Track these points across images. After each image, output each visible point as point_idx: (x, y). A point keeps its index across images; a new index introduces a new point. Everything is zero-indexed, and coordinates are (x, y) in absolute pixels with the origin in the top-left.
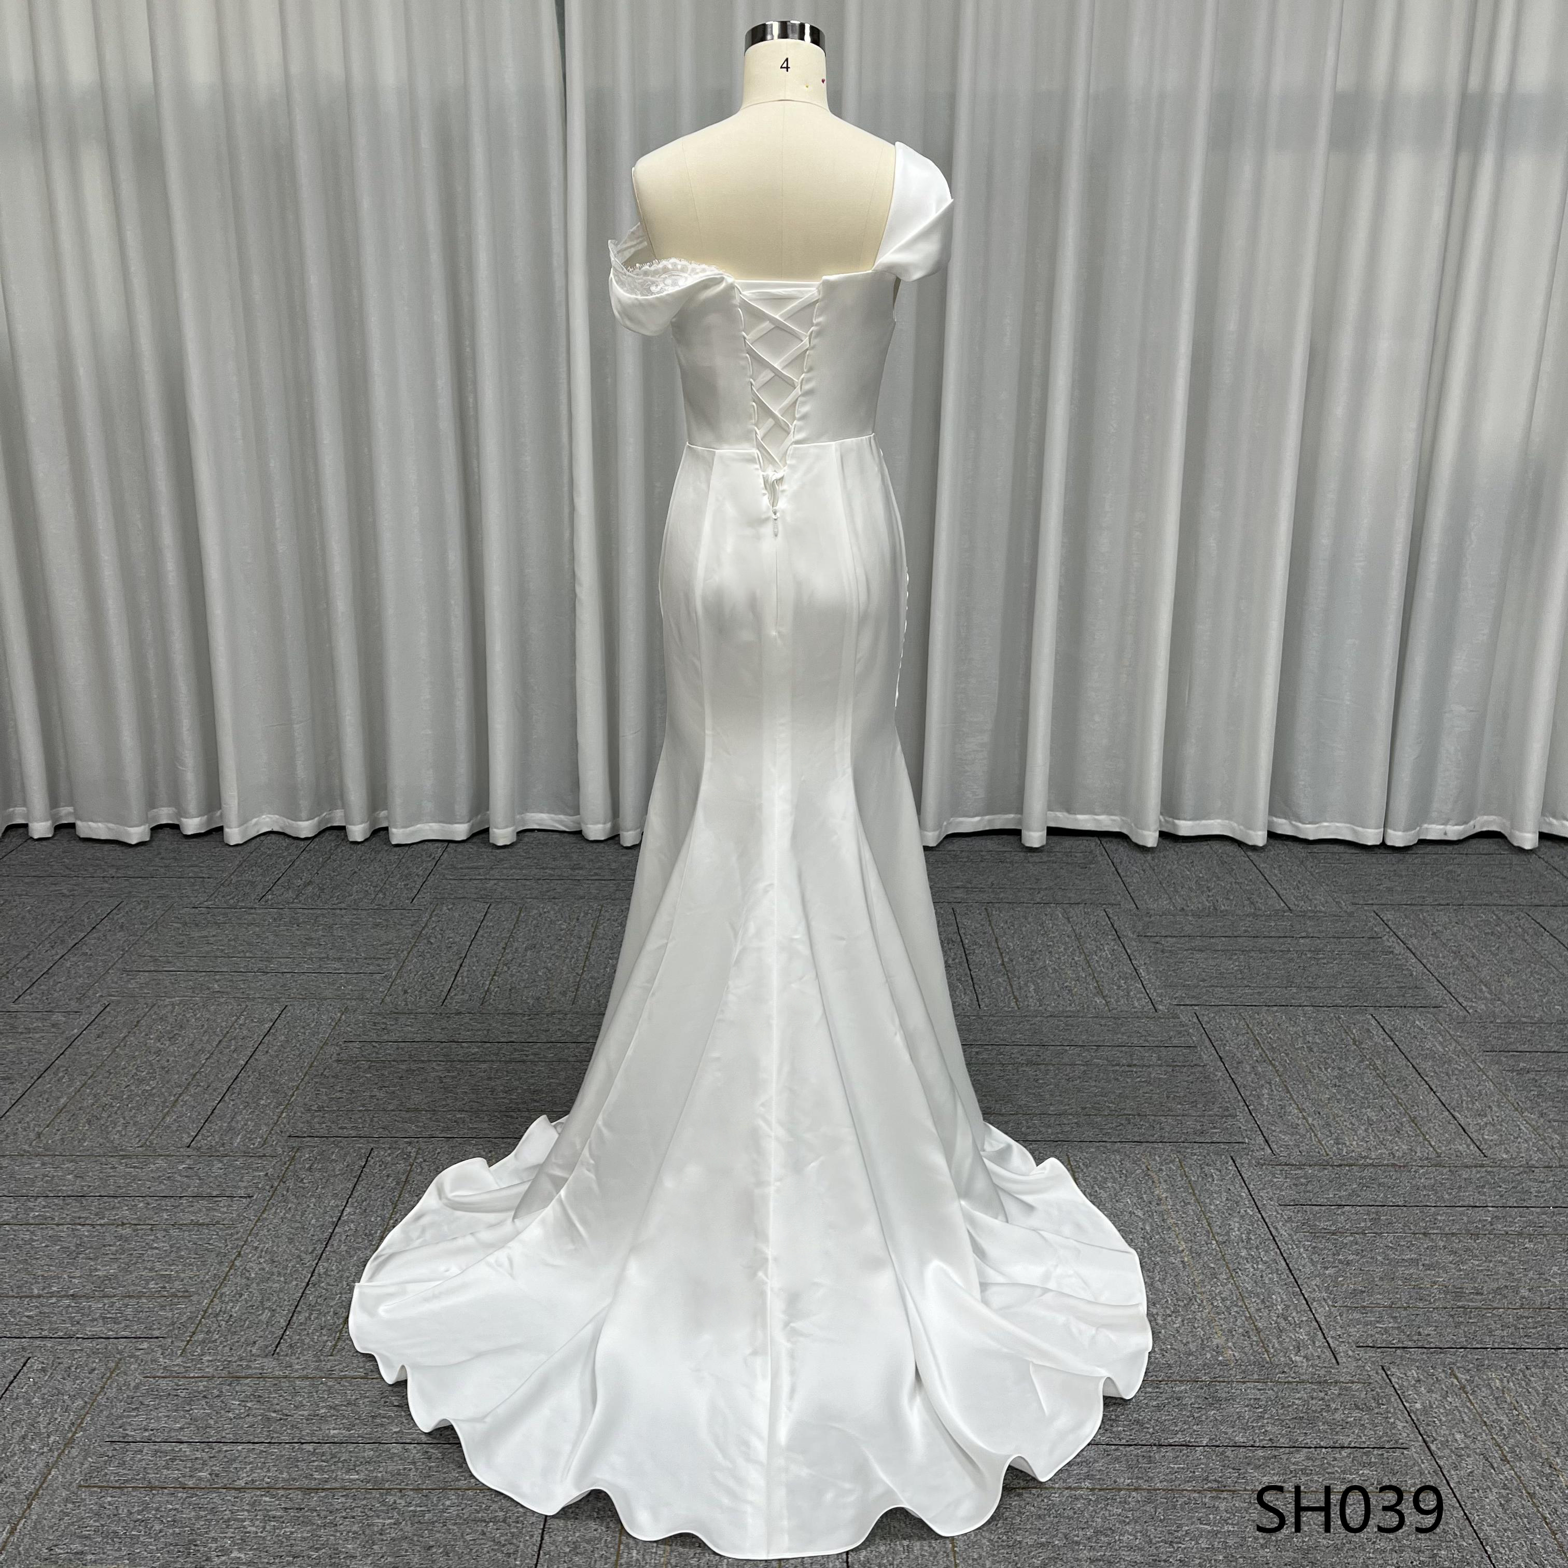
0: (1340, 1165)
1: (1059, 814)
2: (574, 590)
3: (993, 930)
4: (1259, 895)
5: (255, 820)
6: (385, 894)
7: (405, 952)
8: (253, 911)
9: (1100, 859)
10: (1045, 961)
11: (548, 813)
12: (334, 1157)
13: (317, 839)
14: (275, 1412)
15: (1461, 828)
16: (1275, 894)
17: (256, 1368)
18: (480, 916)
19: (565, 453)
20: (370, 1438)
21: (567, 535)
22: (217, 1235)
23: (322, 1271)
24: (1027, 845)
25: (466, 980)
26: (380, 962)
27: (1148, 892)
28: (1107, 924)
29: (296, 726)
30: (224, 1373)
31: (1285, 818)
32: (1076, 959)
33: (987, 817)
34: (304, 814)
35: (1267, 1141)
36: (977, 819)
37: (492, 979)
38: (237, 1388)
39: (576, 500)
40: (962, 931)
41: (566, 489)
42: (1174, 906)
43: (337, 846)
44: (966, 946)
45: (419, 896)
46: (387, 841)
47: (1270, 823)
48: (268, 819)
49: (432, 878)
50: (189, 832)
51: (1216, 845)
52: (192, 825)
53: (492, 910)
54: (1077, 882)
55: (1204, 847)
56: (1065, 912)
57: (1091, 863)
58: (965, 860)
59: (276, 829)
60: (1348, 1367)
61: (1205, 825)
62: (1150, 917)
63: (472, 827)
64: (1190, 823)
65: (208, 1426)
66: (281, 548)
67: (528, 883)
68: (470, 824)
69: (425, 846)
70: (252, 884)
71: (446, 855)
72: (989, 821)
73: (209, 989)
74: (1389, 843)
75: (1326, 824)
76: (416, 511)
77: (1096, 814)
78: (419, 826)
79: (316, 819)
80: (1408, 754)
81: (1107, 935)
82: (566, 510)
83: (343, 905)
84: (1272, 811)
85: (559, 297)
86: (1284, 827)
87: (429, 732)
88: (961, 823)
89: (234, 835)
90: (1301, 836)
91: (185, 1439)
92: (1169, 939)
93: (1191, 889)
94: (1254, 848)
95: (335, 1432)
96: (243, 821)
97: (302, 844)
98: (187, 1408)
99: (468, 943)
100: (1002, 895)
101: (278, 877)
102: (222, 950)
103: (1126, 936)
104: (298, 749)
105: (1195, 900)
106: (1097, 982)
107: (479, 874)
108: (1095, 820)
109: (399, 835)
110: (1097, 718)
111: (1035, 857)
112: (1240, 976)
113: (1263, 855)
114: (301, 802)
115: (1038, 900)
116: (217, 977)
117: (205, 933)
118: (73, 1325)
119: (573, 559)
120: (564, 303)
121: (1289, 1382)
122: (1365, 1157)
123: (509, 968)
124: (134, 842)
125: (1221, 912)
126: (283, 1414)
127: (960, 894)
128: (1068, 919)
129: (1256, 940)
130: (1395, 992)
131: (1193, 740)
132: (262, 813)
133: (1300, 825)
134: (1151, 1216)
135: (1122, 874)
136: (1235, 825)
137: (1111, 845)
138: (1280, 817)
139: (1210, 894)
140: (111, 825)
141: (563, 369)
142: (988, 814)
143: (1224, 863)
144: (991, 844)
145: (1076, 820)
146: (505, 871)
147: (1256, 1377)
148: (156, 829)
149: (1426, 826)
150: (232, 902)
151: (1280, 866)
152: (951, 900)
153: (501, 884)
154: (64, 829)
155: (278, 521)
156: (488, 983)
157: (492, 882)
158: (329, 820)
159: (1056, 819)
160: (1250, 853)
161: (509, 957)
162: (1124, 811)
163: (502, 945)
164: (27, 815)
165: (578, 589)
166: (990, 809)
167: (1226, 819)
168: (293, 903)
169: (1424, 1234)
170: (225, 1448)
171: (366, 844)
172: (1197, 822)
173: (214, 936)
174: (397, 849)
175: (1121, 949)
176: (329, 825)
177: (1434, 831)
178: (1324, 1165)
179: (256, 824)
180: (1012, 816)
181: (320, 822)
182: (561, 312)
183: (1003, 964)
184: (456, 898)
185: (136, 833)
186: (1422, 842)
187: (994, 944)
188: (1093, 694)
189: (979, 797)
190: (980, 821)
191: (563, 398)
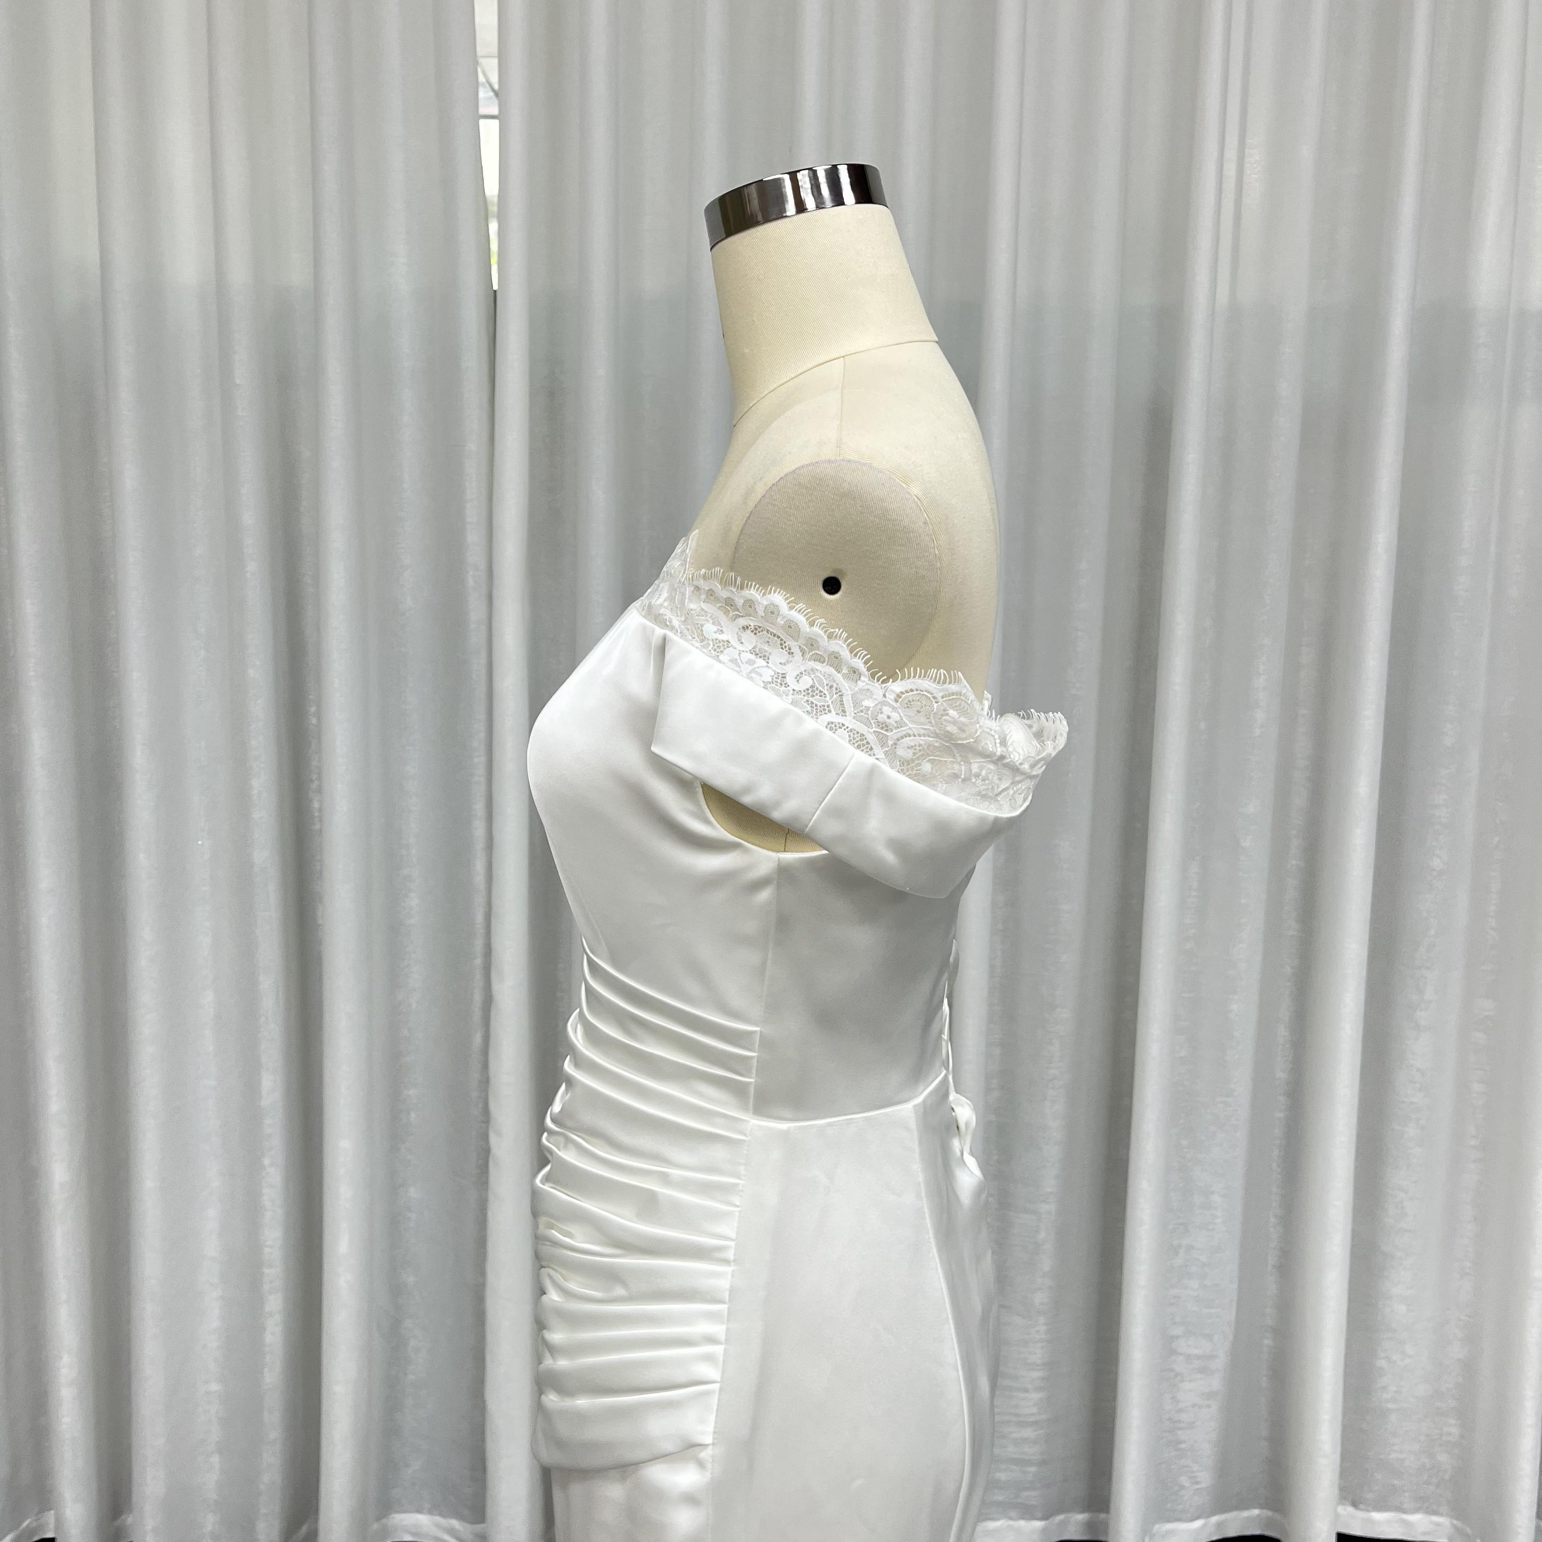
2: (485, 1137)
11: (430, 1512)
19: (479, 901)
21: (478, 1039)
33: (1214, 1519)
36: (1198, 1523)
39: (496, 986)
41: (478, 961)
72: (1219, 1525)
76: (210, 996)
77: (1404, 1512)
82: (478, 997)
85: (476, 638)
108: (1404, 1522)
110: (1408, 1349)
119: (485, 1082)
141: (480, 759)
142: (1213, 1513)
145: (1371, 1521)
158: (36, 1527)
165: (493, 1139)
166: (1219, 1504)
180: (1256, 1512)
182: (478, 665)
188: (1401, 1308)
189: (1203, 1485)
190: (1204, 1526)
191: (479, 808)
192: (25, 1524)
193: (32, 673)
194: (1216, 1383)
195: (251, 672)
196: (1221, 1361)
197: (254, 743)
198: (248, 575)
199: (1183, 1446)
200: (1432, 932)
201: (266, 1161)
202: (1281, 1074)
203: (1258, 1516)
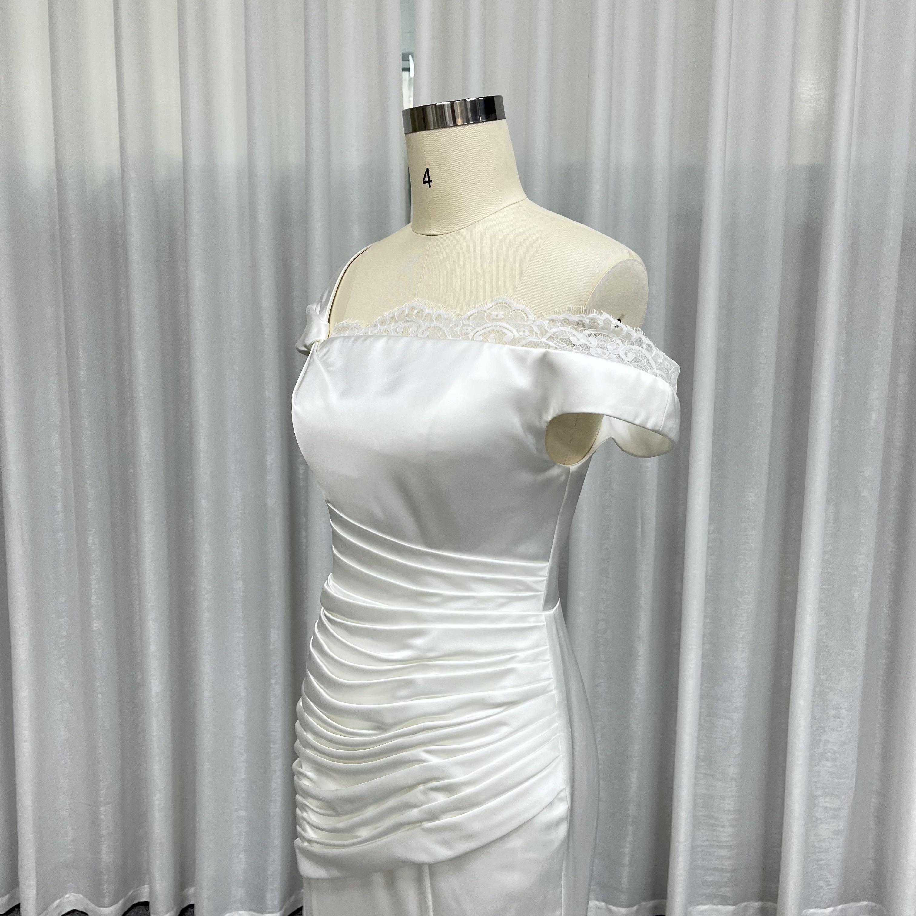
5: (57, 902)
29: (102, 808)
33: (840, 907)
34: (106, 901)
36: (830, 909)
48: (72, 898)
59: (79, 909)
66: (96, 625)
76: (240, 584)
79: (121, 902)
87: (243, 813)
104: (104, 832)
114: (105, 887)
132: (65, 892)
142: (840, 904)
155: (94, 598)
158: (134, 898)
166: (843, 898)
176: (135, 902)
179: (58, 906)
180: (866, 903)
181: (124, 904)
189: (833, 887)
190: (833, 911)
192: (130, 893)
193: (141, 395)
194: (842, 825)
195: (267, 393)
196: (845, 813)
197: (268, 435)
198: (266, 336)
199: (821, 862)
201: (273, 681)
202: (884, 636)
203: (867, 906)
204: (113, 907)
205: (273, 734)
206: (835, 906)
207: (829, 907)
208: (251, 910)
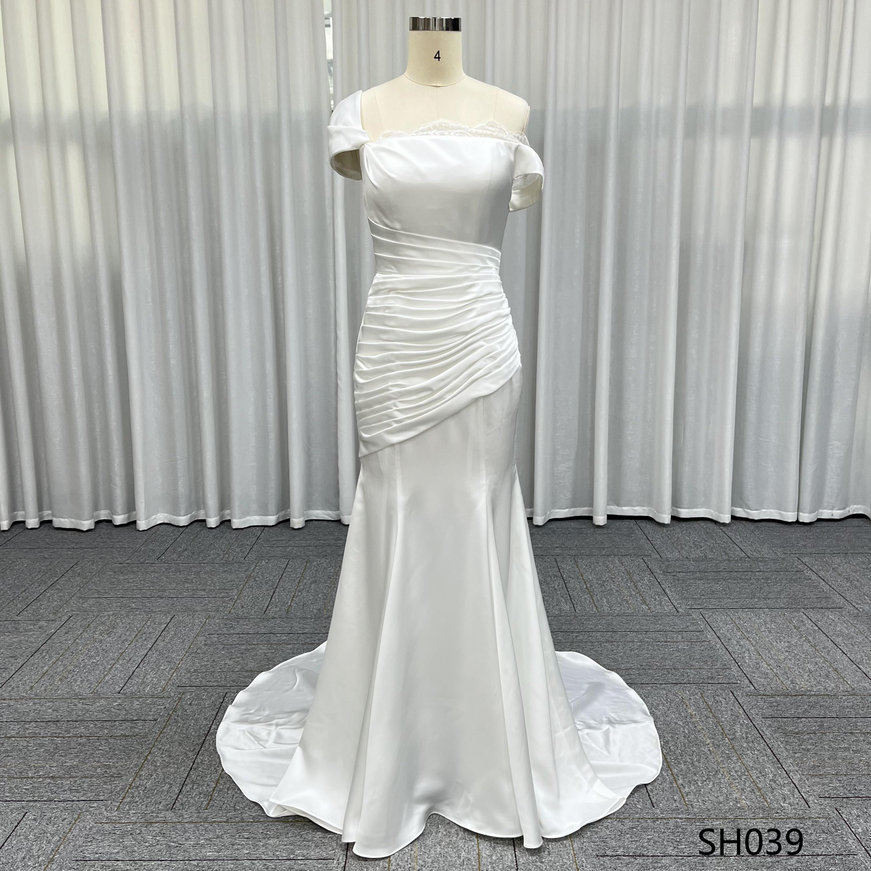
0: (796, 695)
1: (612, 507)
2: (336, 382)
3: (579, 570)
4: (730, 550)
5: (154, 517)
6: (229, 555)
7: (242, 586)
8: (154, 565)
9: (637, 532)
10: (611, 586)
11: (321, 510)
12: (204, 697)
13: (189, 527)
14: (173, 842)
15: (841, 511)
16: (739, 549)
17: (161, 817)
18: (284, 566)
19: (332, 306)
20: (231, 857)
21: (333, 352)
22: (137, 741)
23: (199, 761)
24: (597, 524)
25: (277, 600)
26: (227, 591)
27: (666, 548)
28: (644, 566)
29: (179, 462)
30: (143, 820)
31: (741, 508)
32: (629, 585)
33: (572, 509)
34: (182, 513)
35: (751, 682)
37: (292, 600)
38: (151, 829)
40: (561, 571)
41: (332, 327)
42: (682, 556)
43: (201, 530)
44: (565, 579)
45: (249, 556)
46: (230, 527)
47: (732, 511)
48: (161, 516)
49: (255, 546)
50: (118, 523)
51: (702, 523)
52: (119, 519)
53: (290, 563)
54: (625, 544)
55: (696, 524)
56: (619, 560)
57: (632, 534)
58: (560, 533)
59: (166, 521)
60: (815, 810)
61: (695, 512)
62: (669, 562)
63: (278, 518)
64: (687, 510)
65: (134, 851)
66: (173, 362)
67: (310, 548)
68: (277, 516)
69: (251, 529)
70: (153, 551)
71: (263, 534)
72: (574, 511)
73: (129, 607)
74: (801, 521)
75: (764, 510)
76: (248, 340)
77: (633, 507)
78: (248, 518)
79: (189, 515)
80: (809, 469)
81: (645, 572)
82: (333, 338)
83: (205, 561)
84: (734, 503)
85: (329, 221)
86: (740, 513)
87: (254, 464)
88: (558, 512)
89: (142, 525)
90: (750, 518)
91: (120, 858)
92: (681, 573)
93: (691, 547)
94: (724, 524)
95: (210, 853)
96: (147, 517)
97: (181, 529)
98: (121, 841)
99: (278, 581)
100: (582, 551)
101: (167, 547)
102: (137, 586)
103: (656, 572)
104: (180, 475)
105: (693, 553)
106: (642, 597)
107: (282, 544)
108: (634, 510)
109: (237, 523)
110: (633, 452)
111: (599, 531)
112: (724, 593)
113: (729, 528)
114: (180, 505)
115: (604, 553)
116: (134, 601)
117: (126, 577)
118: (52, 794)
119: (336, 365)
120: (331, 226)
121: (781, 819)
122: (810, 691)
123: (302, 594)
124: (85, 530)
125: (710, 558)
126: (179, 844)
127: (558, 551)
128: (622, 563)
129: (731, 573)
130: (815, 600)
131: (687, 463)
132: (158, 512)
133: (749, 511)
134: (688, 725)
135: (650, 539)
136: (712, 511)
137: (643, 524)
138: (738, 507)
139: (702, 549)
140: (73, 520)
141: (331, 261)
142: (572, 507)
143: (708, 533)
144: (573, 524)
145: (623, 510)
146: (297, 542)
147: (761, 815)
148: (98, 523)
149: (821, 510)
150: (142, 560)
151: (740, 534)
152: (554, 554)
153: (295, 549)
154: (46, 523)
155: (171, 346)
156: (290, 601)
157: (290, 548)
158: (197, 516)
159: (611, 510)
160: (722, 528)
161: (302, 587)
162: (650, 504)
163: (297, 581)
164: (25, 516)
165: (339, 382)
166: (574, 504)
167: (708, 508)
168: (176, 560)
169: (851, 733)
170: (144, 864)
171: (217, 529)
172: (691, 510)
173: (132, 578)
174: (235, 531)
175: (654, 579)
176: (196, 519)
177: (826, 514)
178: (786, 695)
179: (155, 519)
180: (586, 508)
181: (191, 517)
182: (330, 230)
183: (587, 588)
184: (270, 556)
185: (87, 524)
186: (819, 520)
187: (580, 577)
188: (630, 438)
190: (568, 511)
191: (331, 277)
192: (193, 514)
194: (571, 464)
196: (573, 457)
198: (259, 202)
199: (561, 484)
200: (635, 312)
201: (269, 391)
204: (185, 517)
205: (269, 419)
206: (570, 508)
207: (566, 509)
208: (260, 515)
